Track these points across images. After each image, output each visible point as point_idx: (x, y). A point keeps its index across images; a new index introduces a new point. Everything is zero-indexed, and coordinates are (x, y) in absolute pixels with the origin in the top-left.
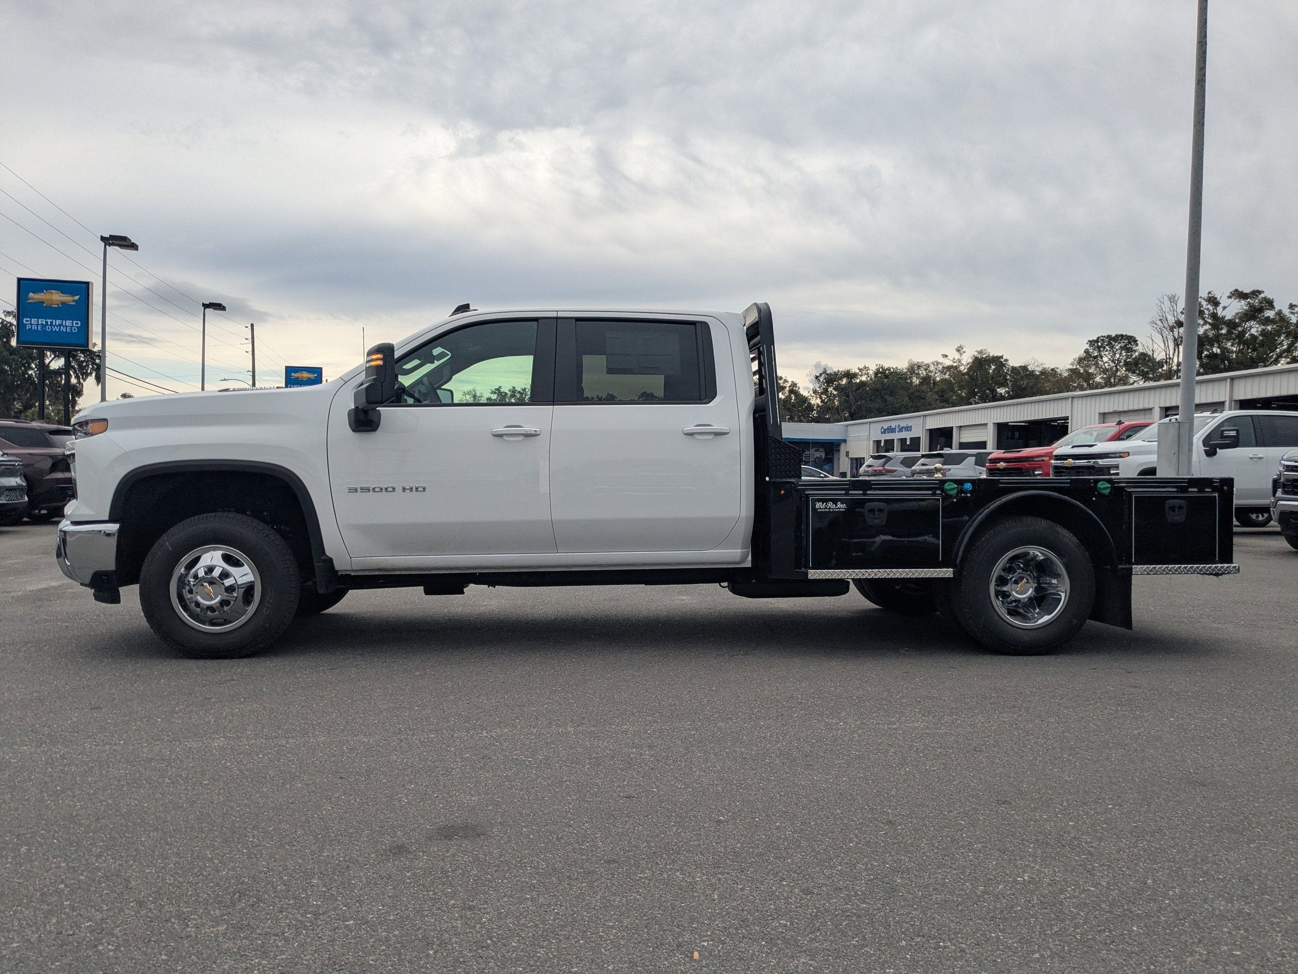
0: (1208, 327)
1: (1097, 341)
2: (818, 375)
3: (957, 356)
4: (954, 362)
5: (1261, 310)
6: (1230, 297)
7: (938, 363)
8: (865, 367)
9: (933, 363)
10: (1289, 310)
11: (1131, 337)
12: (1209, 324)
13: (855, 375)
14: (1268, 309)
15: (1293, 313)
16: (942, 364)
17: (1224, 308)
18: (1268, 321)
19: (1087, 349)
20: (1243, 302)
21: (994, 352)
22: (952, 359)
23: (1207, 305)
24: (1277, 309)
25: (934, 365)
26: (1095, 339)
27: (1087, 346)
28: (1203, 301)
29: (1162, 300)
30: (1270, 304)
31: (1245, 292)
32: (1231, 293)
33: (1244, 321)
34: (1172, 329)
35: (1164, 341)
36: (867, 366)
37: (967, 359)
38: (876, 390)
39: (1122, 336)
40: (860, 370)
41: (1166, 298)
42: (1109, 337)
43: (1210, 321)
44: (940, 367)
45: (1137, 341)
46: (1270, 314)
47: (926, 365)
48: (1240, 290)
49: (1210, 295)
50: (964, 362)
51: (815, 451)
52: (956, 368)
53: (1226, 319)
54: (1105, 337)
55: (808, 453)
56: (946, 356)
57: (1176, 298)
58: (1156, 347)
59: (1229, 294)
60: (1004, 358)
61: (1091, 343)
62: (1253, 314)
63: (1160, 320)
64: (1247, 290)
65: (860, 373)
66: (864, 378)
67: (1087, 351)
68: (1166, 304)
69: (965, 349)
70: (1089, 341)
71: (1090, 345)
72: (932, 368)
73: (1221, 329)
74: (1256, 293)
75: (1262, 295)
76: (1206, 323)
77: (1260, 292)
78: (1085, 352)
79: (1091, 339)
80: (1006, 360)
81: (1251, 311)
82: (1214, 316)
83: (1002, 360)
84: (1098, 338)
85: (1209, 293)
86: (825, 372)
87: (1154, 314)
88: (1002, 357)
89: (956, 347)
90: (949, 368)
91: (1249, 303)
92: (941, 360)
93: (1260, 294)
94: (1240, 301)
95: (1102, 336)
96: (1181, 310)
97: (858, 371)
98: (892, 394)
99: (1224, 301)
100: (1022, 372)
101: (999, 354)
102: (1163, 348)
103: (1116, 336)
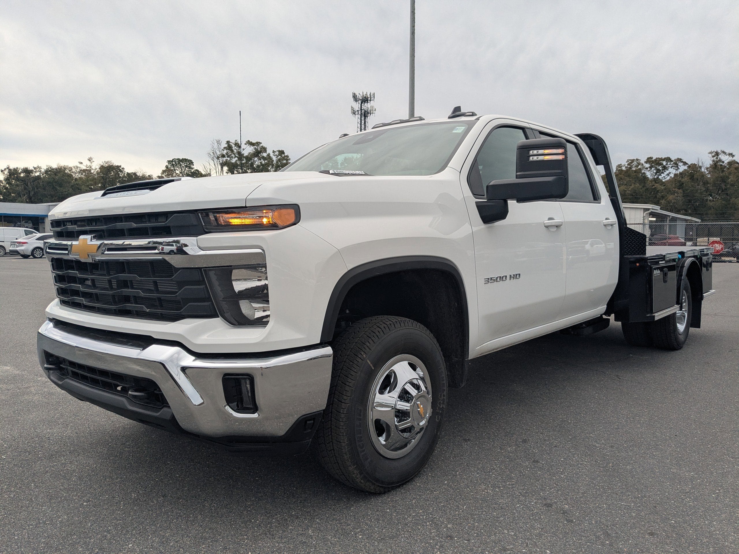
0: (237, 159)
1: (172, 161)
2: (3, 169)
3: (89, 163)
4: (87, 167)
5: (260, 152)
6: (246, 144)
7: (77, 167)
8: (38, 167)
9: (74, 167)
10: (273, 154)
11: (191, 161)
12: (237, 157)
13: (31, 171)
14: (264, 152)
15: (274, 155)
16: (80, 168)
17: (244, 149)
18: (264, 158)
19: (167, 165)
20: (252, 147)
21: (116, 163)
22: (85, 165)
23: (235, 147)
24: (268, 152)
25: (75, 168)
26: (171, 160)
27: (167, 164)
28: (233, 145)
29: (213, 142)
30: (264, 149)
31: (253, 142)
32: (246, 142)
33: (253, 157)
34: (218, 158)
35: (215, 164)
36: (39, 166)
37: (96, 166)
38: (49, 183)
39: (185, 159)
40: (35, 168)
41: (215, 141)
42: (178, 159)
43: (237, 156)
44: (78, 169)
45: (193, 163)
46: (265, 155)
47: (70, 168)
48: (251, 141)
49: (236, 142)
50: (93, 167)
51: (25, 222)
52: (90, 171)
53: (244, 155)
54: (176, 159)
55: (20, 224)
56: (82, 163)
57: (221, 141)
58: (211, 167)
59: (245, 142)
60: (122, 167)
61: (169, 162)
62: (257, 154)
63: (213, 153)
64: (254, 142)
65: (35, 170)
66: (37, 174)
67: (167, 167)
68: (215, 143)
69: (93, 160)
70: (168, 161)
71: (169, 163)
72: (74, 170)
73: (243, 160)
74: (258, 143)
75: (261, 145)
76: (236, 157)
77: (260, 143)
78: (166, 167)
79: (169, 160)
80: (123, 169)
81: (256, 152)
82: (239, 153)
83: (121, 168)
84: (173, 160)
85: (236, 141)
86: (8, 168)
87: (209, 149)
88: (120, 166)
89: (88, 158)
90: (84, 171)
91: (255, 148)
92: (79, 165)
93: (260, 144)
94: (250, 147)
95: (175, 159)
96: (223, 148)
97: (33, 169)
98: (61, 186)
99: (243, 146)
100: (133, 176)
101: (119, 165)
102: (214, 168)
103: (182, 159)
